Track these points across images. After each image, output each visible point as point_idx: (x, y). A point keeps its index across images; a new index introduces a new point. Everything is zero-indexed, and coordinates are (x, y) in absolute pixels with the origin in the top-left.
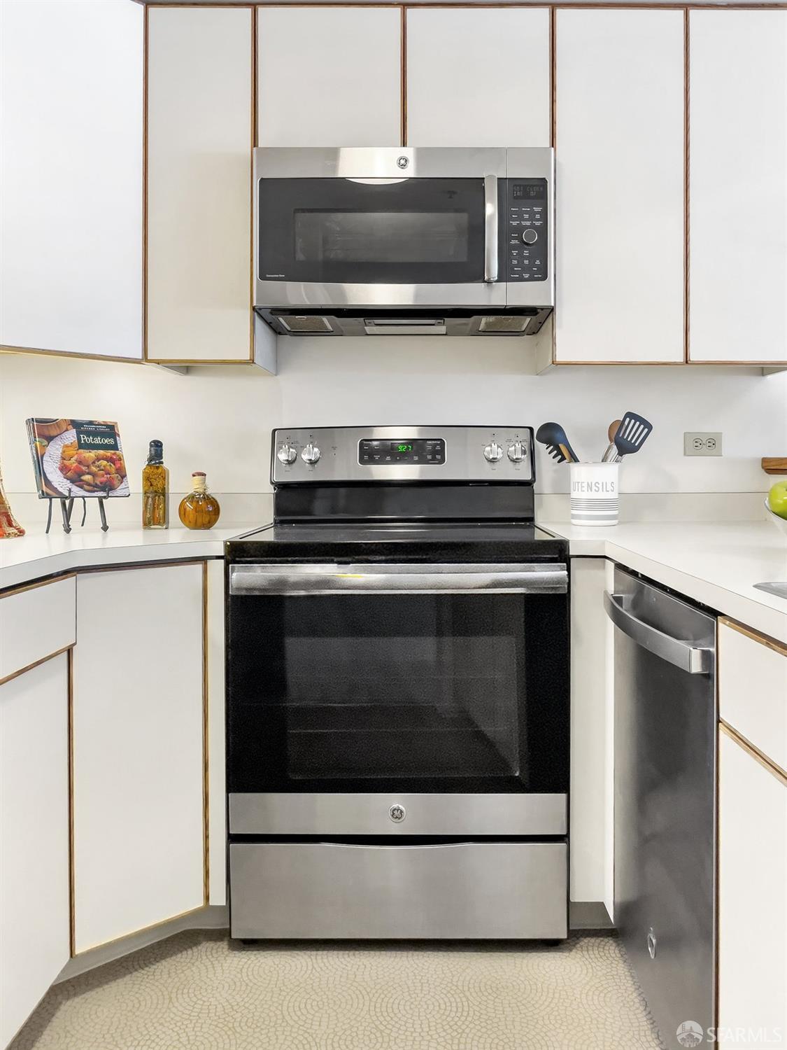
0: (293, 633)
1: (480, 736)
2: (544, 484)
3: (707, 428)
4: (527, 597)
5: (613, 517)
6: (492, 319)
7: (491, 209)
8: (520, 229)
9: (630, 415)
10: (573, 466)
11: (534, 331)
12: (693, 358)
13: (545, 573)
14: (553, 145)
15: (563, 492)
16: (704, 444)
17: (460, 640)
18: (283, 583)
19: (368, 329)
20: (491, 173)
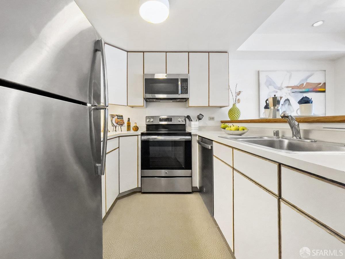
0: (151, 146)
1: (178, 161)
2: (187, 125)
3: (212, 116)
4: (185, 141)
5: (198, 130)
6: (179, 100)
7: (179, 83)
8: (184, 86)
9: (200, 114)
10: (192, 122)
11: (185, 101)
12: (210, 105)
13: (188, 137)
14: (189, 73)
15: (190, 126)
16: (212, 119)
17: (175, 147)
18: (149, 139)
19: (160, 101)
20: (180, 78)
